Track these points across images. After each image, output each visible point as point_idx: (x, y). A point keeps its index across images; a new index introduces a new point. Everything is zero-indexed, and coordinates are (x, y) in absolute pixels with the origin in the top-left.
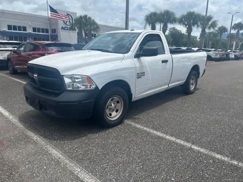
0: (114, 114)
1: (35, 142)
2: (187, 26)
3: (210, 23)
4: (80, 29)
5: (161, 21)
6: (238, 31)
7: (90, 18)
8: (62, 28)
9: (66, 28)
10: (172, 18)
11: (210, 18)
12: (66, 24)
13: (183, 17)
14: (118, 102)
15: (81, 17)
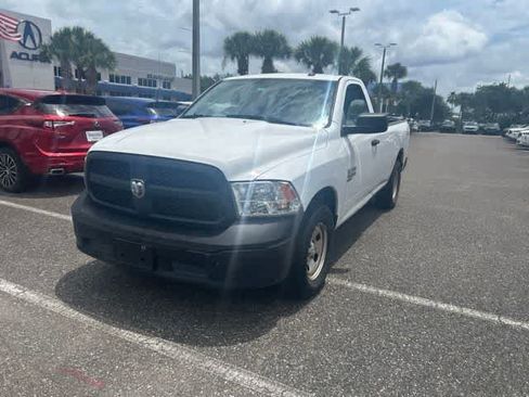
1: (164, 356)
2: (312, 67)
3: (356, 63)
4: (65, 59)
5: (258, 53)
7: (90, 36)
8: (14, 55)
9: (23, 56)
10: (282, 47)
11: (356, 53)
12: (23, 45)
13: (304, 47)
14: (318, 238)
15: (66, 33)
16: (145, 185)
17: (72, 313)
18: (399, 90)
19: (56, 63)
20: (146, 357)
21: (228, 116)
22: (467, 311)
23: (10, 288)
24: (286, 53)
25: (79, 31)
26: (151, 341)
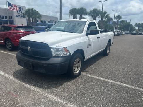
0: (76, 69)
1: (33, 90)
2: (93, 17)
3: (105, 15)
5: (79, 14)
6: (118, 20)
7: (35, 10)
8: (17, 16)
9: (19, 16)
10: (85, 12)
11: (105, 13)
12: (19, 13)
13: (91, 11)
14: (78, 62)
15: (29, 10)
16: (31, 48)
17: (15, 80)
18: (119, 23)
19: (27, 18)
20: (29, 90)
21: (57, 31)
22: (117, 83)
23: (3, 73)
24: (86, 13)
25: (32, 9)
26: (31, 87)
